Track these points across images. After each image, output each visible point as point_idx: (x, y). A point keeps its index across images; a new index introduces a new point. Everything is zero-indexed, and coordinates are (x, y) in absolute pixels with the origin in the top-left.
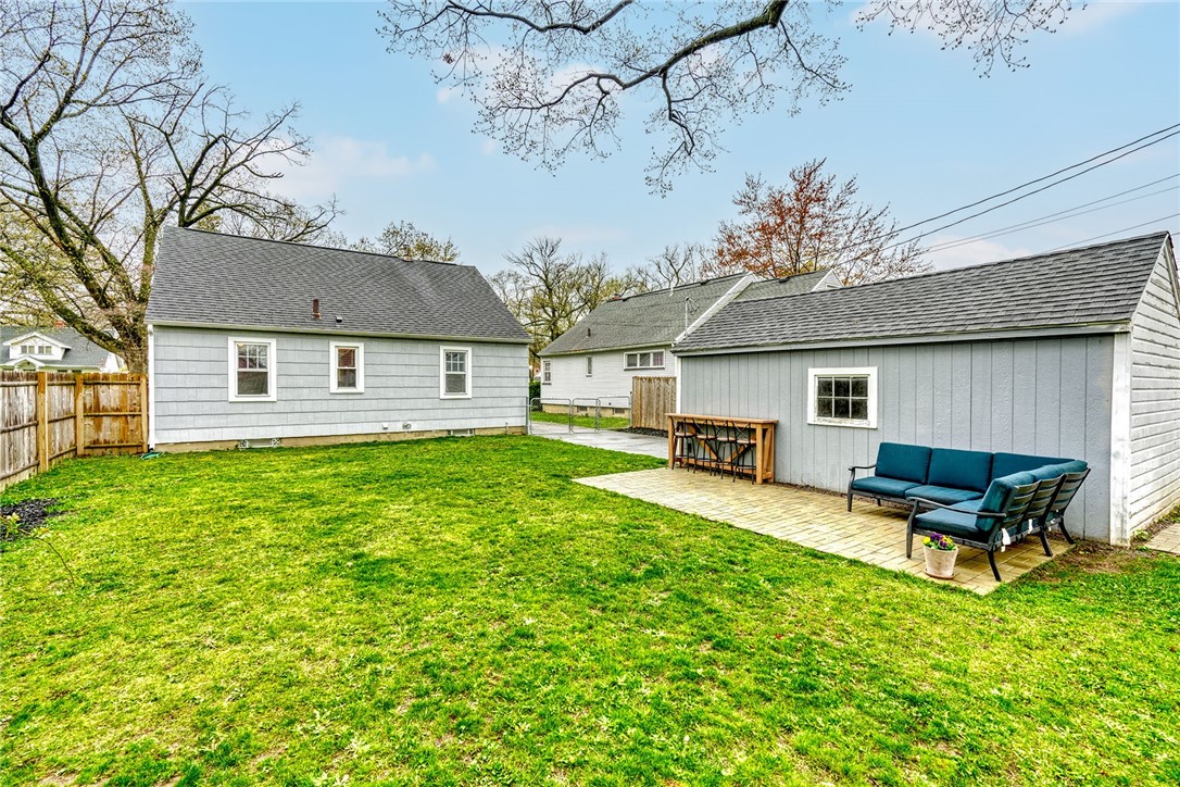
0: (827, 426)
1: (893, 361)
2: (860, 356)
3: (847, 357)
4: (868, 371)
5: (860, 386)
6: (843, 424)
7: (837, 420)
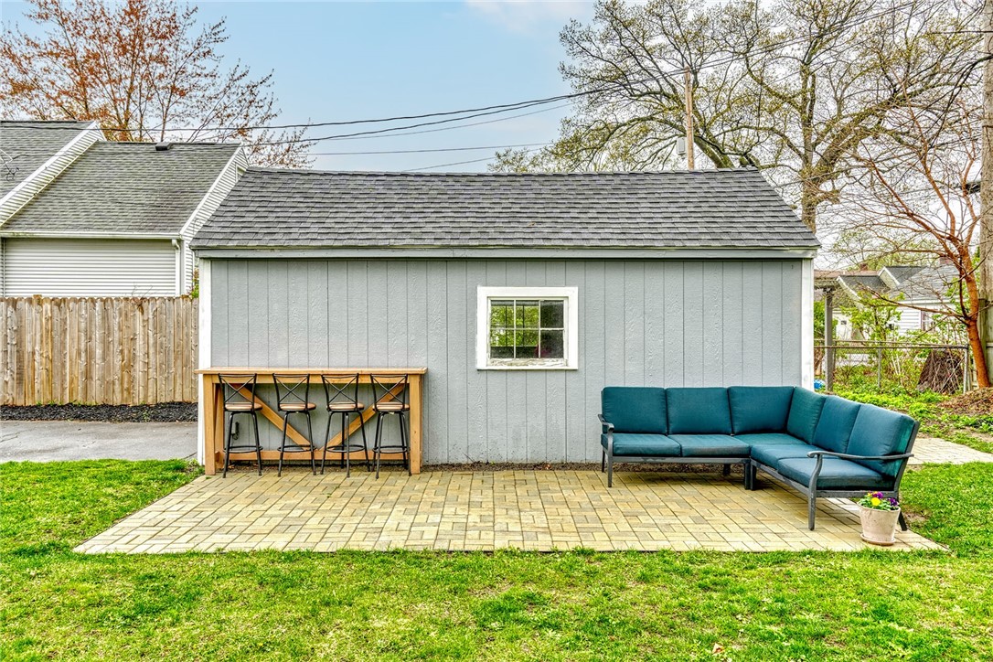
0: (507, 371)
1: (598, 279)
2: (556, 272)
3: (537, 272)
4: (567, 292)
5: (552, 313)
6: (530, 367)
7: (521, 361)
